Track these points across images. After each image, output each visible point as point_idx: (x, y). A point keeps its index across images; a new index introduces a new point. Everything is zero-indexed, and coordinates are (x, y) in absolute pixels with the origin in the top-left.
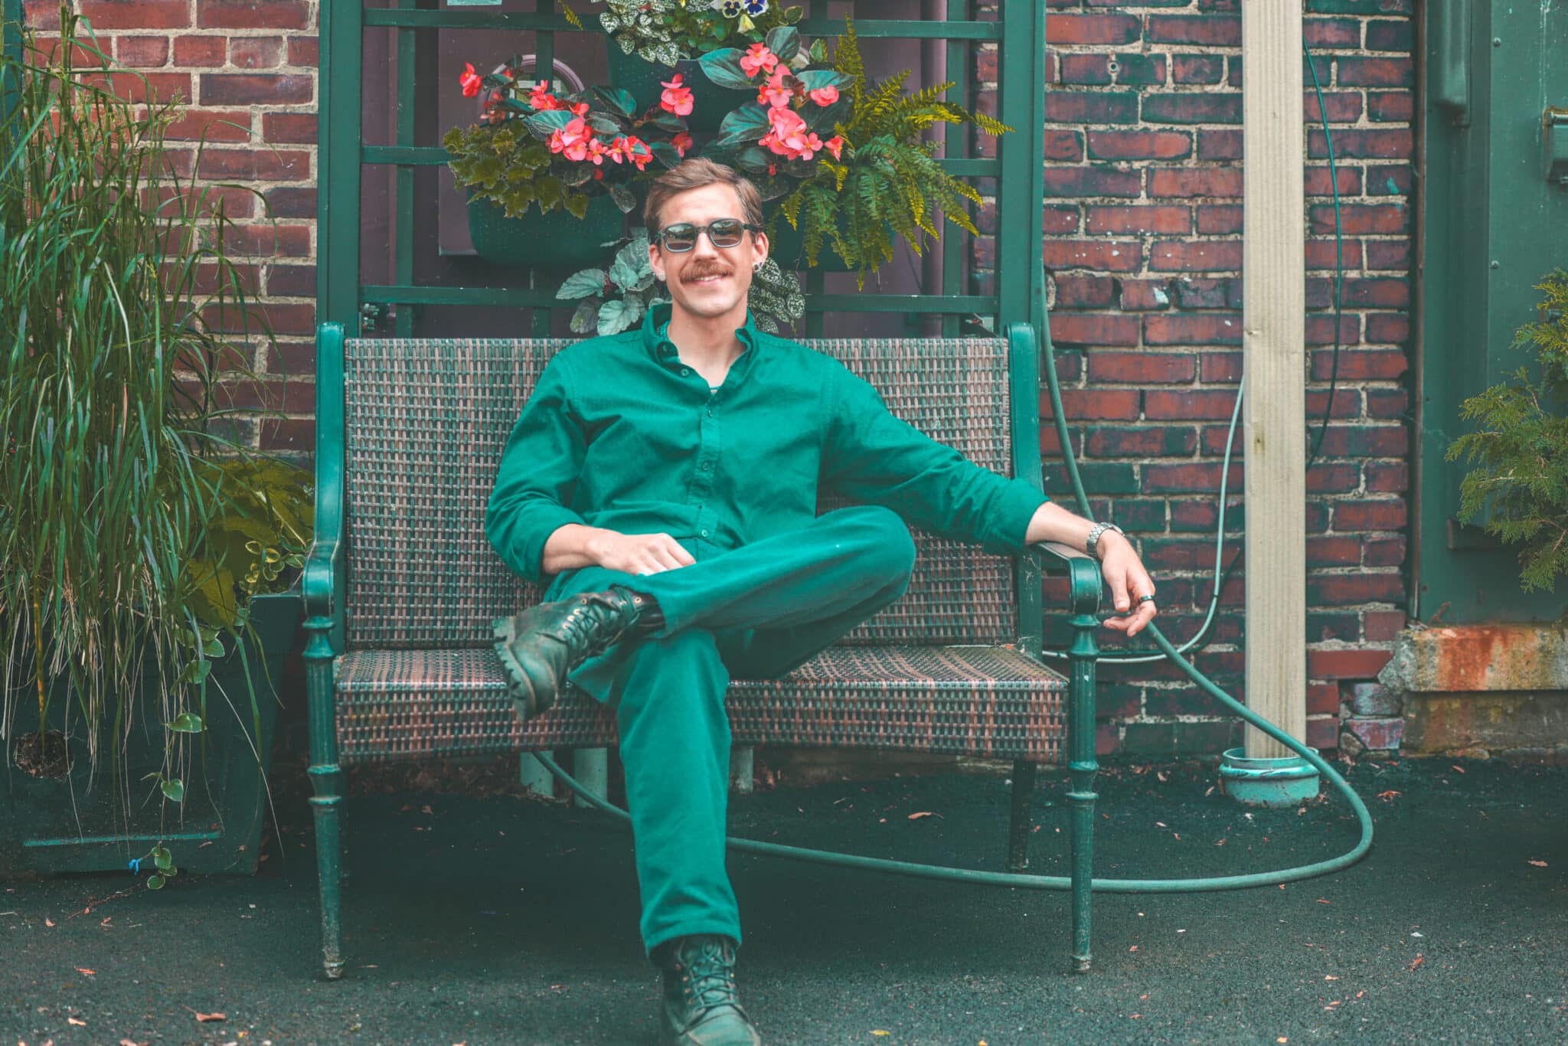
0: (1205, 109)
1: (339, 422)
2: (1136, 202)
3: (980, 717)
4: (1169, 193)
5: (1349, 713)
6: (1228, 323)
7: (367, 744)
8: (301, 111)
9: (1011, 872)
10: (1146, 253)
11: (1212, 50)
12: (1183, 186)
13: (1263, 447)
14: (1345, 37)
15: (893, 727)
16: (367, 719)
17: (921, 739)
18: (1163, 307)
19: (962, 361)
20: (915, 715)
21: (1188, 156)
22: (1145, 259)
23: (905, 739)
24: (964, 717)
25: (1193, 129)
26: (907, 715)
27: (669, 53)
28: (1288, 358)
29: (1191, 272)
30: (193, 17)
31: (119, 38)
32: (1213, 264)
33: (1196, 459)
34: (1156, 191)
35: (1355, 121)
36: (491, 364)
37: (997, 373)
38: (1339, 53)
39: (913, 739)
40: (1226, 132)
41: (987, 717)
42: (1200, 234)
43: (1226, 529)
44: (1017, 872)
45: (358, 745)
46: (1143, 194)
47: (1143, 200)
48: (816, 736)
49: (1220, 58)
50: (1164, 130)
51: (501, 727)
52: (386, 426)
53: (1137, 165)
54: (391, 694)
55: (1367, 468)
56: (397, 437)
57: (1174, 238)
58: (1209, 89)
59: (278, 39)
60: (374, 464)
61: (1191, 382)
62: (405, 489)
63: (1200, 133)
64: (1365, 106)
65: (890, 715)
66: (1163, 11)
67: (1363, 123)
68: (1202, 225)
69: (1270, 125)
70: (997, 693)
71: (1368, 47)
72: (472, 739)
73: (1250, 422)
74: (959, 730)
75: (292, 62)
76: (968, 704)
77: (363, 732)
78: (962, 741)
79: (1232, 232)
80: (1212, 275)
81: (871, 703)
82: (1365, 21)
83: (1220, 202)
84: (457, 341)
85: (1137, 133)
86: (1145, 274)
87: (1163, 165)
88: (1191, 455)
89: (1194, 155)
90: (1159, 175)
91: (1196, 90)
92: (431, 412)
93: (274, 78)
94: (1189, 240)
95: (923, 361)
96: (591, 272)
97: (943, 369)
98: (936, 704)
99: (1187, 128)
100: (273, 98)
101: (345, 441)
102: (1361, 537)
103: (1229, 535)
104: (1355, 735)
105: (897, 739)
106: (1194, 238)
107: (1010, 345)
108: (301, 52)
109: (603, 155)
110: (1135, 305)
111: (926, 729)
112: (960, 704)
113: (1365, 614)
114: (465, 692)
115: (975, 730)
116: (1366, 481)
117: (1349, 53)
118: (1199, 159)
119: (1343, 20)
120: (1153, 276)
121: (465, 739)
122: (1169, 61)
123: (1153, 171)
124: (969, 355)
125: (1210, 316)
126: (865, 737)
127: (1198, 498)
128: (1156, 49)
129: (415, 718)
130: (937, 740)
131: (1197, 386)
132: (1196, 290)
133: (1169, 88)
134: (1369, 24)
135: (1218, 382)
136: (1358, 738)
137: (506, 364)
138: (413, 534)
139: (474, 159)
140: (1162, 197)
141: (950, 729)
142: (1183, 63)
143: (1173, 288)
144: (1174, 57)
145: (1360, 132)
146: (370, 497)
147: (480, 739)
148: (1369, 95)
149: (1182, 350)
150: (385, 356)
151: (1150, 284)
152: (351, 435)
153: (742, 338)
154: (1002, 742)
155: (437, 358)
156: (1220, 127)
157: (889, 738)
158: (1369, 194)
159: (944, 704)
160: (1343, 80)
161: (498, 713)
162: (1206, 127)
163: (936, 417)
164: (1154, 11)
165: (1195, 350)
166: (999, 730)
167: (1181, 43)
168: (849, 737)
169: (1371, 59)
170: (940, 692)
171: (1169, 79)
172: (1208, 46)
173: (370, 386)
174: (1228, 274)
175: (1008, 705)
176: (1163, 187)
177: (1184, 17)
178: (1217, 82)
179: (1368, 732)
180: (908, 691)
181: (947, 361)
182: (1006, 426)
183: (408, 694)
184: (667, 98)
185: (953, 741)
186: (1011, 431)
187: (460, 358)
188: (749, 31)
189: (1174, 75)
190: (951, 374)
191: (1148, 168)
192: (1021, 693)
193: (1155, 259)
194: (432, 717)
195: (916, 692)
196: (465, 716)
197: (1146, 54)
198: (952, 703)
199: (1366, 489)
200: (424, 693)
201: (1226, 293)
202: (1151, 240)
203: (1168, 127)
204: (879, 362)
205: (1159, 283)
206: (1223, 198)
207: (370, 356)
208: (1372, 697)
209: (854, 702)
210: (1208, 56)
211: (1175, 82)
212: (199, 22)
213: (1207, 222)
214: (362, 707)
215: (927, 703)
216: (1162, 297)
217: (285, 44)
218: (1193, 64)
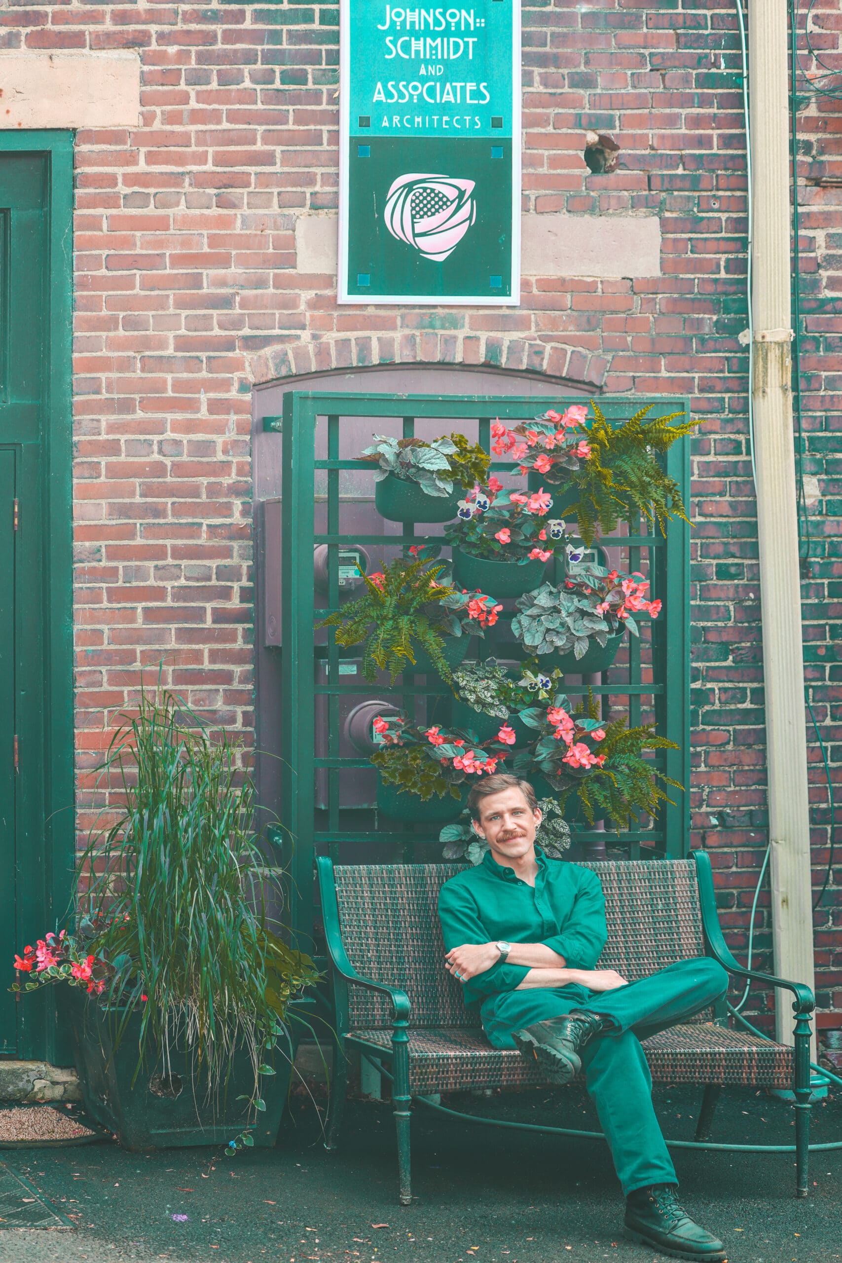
0: (737, 717)
1: (335, 909)
2: (699, 770)
3: (749, 1067)
4: (717, 764)
5: (824, 1048)
6: (752, 834)
7: (425, 1085)
8: (231, 730)
9: (699, 1141)
10: (705, 797)
11: (741, 685)
12: (726, 760)
13: (787, 905)
14: (817, 675)
15: (703, 1073)
16: (426, 1072)
17: (718, 1078)
18: (716, 826)
19: (671, 872)
20: (715, 1066)
21: (728, 743)
22: (704, 800)
23: (709, 1078)
24: (740, 1067)
25: (731, 728)
26: (710, 1066)
27: (502, 712)
28: (802, 856)
29: (730, 807)
30: (170, 680)
31: (129, 691)
32: (743, 802)
33: (734, 909)
34: (710, 762)
35: (823, 721)
36: (414, 878)
37: (691, 878)
38: (813, 684)
39: (713, 1078)
40: (749, 730)
41: (753, 1067)
42: (735, 786)
43: (753, 948)
44: (702, 1142)
45: (421, 1085)
46: (703, 765)
47: (703, 768)
48: (662, 1077)
49: (745, 688)
50: (714, 730)
51: (497, 1075)
52: (361, 912)
53: (699, 749)
54: (439, 1059)
55: (833, 912)
56: (367, 918)
57: (721, 789)
58: (739, 706)
59: (217, 691)
60: (356, 932)
61: (731, 867)
62: (374, 945)
63: (735, 730)
64: (829, 713)
65: (702, 1066)
66: (713, 664)
67: (828, 722)
68: (736, 781)
69: (787, 728)
70: (758, 1054)
71: (830, 680)
72: (481, 1082)
73: (778, 890)
74: (738, 1073)
75: (225, 703)
76: (743, 1060)
77: (424, 1079)
78: (739, 1079)
79: (754, 784)
80: (742, 809)
81: (691, 1060)
82: (828, 666)
83: (746, 768)
84: (395, 866)
85: (699, 732)
86: (704, 809)
87: (714, 749)
88: (731, 907)
89: (731, 743)
90: (712, 754)
91: (733, 707)
92: (384, 904)
93: (214, 712)
94: (729, 789)
95: (650, 873)
96: (454, 826)
97: (661, 876)
98: (726, 1060)
99: (727, 728)
100: (215, 722)
101: (339, 920)
102: (830, 950)
103: (755, 951)
104: (828, 1060)
105: (705, 1078)
106: (732, 788)
107: (697, 863)
108: (233, 698)
109: (482, 769)
110: (699, 826)
111: (720, 1073)
112: (739, 1060)
113: (833, 993)
114: (478, 1058)
115: (746, 1073)
116: (833, 920)
117: (820, 683)
118: (734, 745)
119: (816, 665)
120: (709, 810)
121: (477, 1082)
122: (717, 691)
123: (709, 752)
124: (675, 869)
125: (742, 831)
126: (688, 1078)
127: (736, 931)
128: (709, 685)
129: (451, 1071)
130: (726, 1078)
131: (734, 869)
132: (734, 817)
133: (717, 706)
134: (831, 667)
135: (747, 867)
136: (830, 1062)
137: (422, 878)
138: (381, 969)
139: (396, 770)
140: (714, 766)
141: (733, 1073)
142: (725, 692)
143: (720, 816)
144: (719, 689)
145: (826, 727)
146: (356, 950)
147: (485, 1082)
148: (831, 706)
149: (726, 850)
150: (357, 875)
151: (708, 814)
152: (342, 917)
153: (539, 863)
154: (761, 1079)
155: (385, 875)
156: (747, 727)
157: (701, 1078)
158: (832, 761)
159: (730, 1060)
160: (817, 698)
161: (495, 1068)
162: (738, 727)
163: (659, 902)
164: (708, 664)
165: (733, 850)
166: (759, 1073)
167: (724, 681)
168: (679, 1078)
169: (832, 686)
170: (728, 1054)
171: (717, 701)
172: (739, 682)
173: (350, 891)
174: (752, 808)
175: (764, 1060)
176: (714, 761)
177: (725, 667)
178: (744, 702)
179: (837, 1058)
180: (711, 1054)
181: (663, 872)
182: (698, 906)
183: (448, 1059)
184: (501, 735)
185: (735, 1079)
186: (701, 909)
187: (397, 875)
188: (545, 699)
189: (719, 699)
190: (666, 879)
191: (705, 751)
192: (771, 1054)
193: (710, 801)
194: (460, 1071)
195: (715, 1054)
196: (478, 1070)
197: (704, 688)
198: (734, 1059)
199: (833, 924)
200: (456, 1059)
201: (751, 818)
202: (707, 790)
203: (716, 728)
204: (626, 873)
205: (713, 814)
206: (749, 766)
207: (349, 875)
208: (838, 1039)
209: (682, 1060)
210: (739, 688)
211: (720, 703)
212: (173, 682)
213: (740, 779)
214: (424, 1066)
215: (721, 1060)
216: (714, 821)
217: (221, 693)
218: (730, 693)
